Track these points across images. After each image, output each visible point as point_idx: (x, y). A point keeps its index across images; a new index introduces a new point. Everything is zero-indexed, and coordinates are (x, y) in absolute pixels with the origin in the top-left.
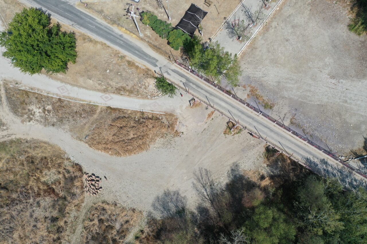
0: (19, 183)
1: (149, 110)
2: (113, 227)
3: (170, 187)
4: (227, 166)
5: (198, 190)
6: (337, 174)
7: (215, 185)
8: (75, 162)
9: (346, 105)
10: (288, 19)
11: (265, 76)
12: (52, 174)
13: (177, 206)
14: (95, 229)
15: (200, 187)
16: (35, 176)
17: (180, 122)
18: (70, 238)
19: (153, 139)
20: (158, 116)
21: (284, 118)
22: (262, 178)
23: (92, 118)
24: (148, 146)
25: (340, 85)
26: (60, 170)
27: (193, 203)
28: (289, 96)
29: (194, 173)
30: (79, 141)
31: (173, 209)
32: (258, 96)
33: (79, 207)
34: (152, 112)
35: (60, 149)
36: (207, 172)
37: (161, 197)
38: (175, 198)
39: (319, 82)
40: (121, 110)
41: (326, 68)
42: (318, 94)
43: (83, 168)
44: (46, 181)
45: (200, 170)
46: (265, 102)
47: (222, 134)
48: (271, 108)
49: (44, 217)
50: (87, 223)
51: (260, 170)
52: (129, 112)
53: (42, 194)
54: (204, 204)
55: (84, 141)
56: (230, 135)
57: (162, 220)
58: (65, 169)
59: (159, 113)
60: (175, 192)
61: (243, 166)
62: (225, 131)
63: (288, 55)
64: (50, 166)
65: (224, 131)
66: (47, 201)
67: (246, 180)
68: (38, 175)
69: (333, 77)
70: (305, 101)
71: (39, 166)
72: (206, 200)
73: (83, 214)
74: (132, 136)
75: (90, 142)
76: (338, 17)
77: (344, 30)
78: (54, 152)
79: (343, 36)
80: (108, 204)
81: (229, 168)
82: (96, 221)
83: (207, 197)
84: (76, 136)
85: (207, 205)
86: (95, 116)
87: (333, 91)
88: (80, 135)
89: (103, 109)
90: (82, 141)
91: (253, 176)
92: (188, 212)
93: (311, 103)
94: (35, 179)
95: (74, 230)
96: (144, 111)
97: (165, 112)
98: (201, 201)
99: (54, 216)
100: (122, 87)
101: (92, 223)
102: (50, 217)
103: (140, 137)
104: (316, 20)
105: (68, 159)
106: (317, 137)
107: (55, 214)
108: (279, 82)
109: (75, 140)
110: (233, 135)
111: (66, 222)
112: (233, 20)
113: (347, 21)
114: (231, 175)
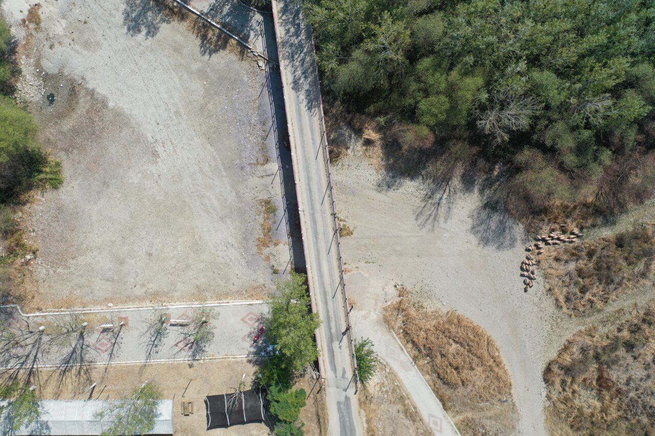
0: (627, 428)
1: (405, 354)
2: (577, 270)
3: (473, 243)
4: (390, 197)
5: (449, 208)
6: (299, 59)
7: (425, 192)
8: (545, 386)
9: (182, 110)
10: (116, 278)
11: (229, 243)
12: (582, 400)
13: (489, 217)
14: (597, 289)
15: (443, 208)
16: (602, 418)
17: (386, 302)
18: (631, 310)
19: (434, 315)
20: (401, 335)
21: (268, 176)
22: (368, 143)
23: (475, 417)
24: (449, 315)
25: (158, 137)
26: (570, 395)
27: (469, 201)
28: (231, 191)
29: (433, 230)
30: (517, 405)
31: (496, 218)
32: (266, 231)
33: (590, 330)
34: (403, 347)
35: (546, 420)
36: (418, 215)
37: (493, 245)
38: (481, 228)
39: (178, 167)
40: (436, 390)
41: (149, 172)
42: (196, 156)
43: (543, 370)
44: (597, 399)
45: (423, 225)
46: (266, 215)
47: (355, 235)
48: (268, 202)
49: (636, 361)
50: (599, 304)
51: (361, 153)
52: (428, 377)
53: (614, 389)
54: (458, 187)
55: (510, 400)
56: (347, 226)
57: (519, 221)
58: (564, 390)
59: (397, 339)
60: (474, 234)
61: (373, 177)
62: (348, 234)
63: (171, 236)
64: (576, 411)
65: (348, 237)
66: (616, 375)
67: (388, 160)
68: (599, 415)
69: (155, 154)
70: (220, 166)
71: (588, 425)
72: (452, 190)
73: (593, 318)
74: (454, 346)
75: (507, 390)
76: (54, 211)
77: (68, 189)
78: (556, 423)
79: (79, 184)
80: (557, 300)
81: (391, 193)
82: (588, 296)
83: (447, 191)
84: (514, 415)
85: (456, 182)
86: (469, 415)
87: (175, 139)
88: (508, 411)
89: (453, 414)
90: (514, 401)
91: (375, 156)
92: (485, 198)
93: (217, 156)
94: (606, 415)
95: (619, 311)
96: (411, 360)
97: (390, 332)
98: (459, 194)
99: (625, 350)
100: (407, 417)
101: (594, 299)
102: (630, 354)
103: (448, 335)
104: (84, 240)
105: (549, 398)
106: (259, 115)
107: (621, 352)
108: (221, 218)
109: (519, 411)
110: (345, 221)
111: (620, 330)
112: (183, 353)
113: (50, 195)
114: (397, 184)
